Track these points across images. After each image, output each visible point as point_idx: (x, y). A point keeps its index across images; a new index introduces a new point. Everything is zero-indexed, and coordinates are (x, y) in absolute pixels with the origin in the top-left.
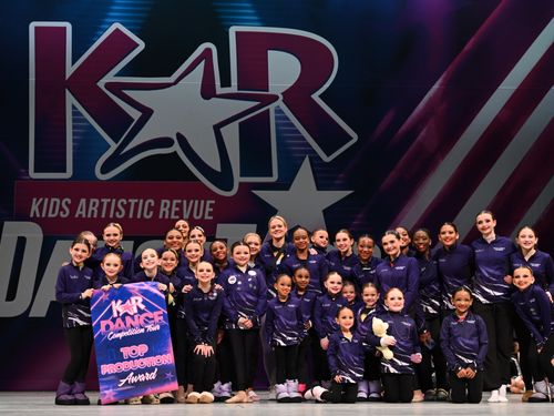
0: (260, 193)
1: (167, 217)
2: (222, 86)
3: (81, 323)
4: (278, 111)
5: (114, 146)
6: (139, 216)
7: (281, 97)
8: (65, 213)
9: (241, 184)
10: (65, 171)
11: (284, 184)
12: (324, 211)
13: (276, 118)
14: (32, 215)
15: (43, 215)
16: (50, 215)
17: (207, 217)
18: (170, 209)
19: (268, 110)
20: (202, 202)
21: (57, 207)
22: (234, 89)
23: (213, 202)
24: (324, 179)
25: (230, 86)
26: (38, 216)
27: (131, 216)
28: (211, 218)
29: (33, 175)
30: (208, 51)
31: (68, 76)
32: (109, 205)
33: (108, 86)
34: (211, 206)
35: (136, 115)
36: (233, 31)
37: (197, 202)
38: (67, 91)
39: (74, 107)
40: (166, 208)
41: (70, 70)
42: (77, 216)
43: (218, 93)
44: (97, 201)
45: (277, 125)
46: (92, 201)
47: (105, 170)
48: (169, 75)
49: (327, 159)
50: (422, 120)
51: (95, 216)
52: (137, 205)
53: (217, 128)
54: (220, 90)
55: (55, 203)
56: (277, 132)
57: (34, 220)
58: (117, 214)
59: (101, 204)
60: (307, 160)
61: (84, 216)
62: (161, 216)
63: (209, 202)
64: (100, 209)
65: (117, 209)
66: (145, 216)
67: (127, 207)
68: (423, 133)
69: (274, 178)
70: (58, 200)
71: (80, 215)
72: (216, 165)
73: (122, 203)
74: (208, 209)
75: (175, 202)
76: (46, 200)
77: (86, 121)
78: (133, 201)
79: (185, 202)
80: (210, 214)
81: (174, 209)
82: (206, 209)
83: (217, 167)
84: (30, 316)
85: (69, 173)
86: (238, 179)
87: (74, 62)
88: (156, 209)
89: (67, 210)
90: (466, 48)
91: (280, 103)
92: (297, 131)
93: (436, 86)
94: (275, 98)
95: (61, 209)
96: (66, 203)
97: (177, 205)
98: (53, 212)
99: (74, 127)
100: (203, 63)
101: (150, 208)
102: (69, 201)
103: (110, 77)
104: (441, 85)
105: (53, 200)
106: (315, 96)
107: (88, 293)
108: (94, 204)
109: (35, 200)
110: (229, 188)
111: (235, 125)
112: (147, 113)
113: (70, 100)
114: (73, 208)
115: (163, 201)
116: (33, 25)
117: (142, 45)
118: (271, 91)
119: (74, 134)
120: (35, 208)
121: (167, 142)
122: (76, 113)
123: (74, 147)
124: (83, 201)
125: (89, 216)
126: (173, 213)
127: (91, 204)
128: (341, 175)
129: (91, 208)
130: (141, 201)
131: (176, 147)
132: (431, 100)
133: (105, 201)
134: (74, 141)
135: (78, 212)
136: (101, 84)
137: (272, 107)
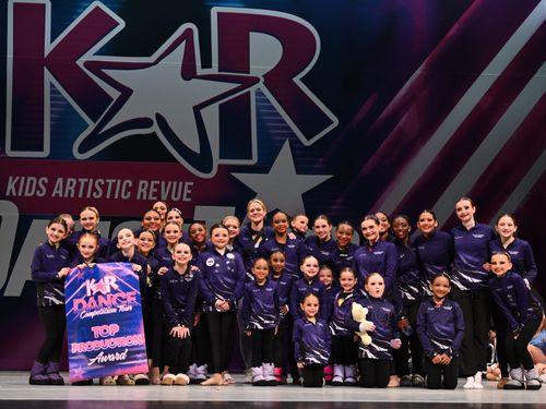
0: (238, 176)
1: (144, 198)
2: (203, 67)
3: (57, 302)
4: (259, 93)
5: (92, 126)
6: (116, 197)
7: (262, 80)
8: (41, 192)
9: (220, 166)
10: (41, 149)
11: (264, 167)
12: (303, 195)
13: (257, 101)
14: (8, 194)
15: (20, 194)
16: (27, 194)
17: (185, 199)
18: (148, 191)
19: (249, 92)
20: (181, 183)
21: (34, 186)
22: (214, 70)
23: (192, 184)
24: (303, 163)
25: (211, 67)
26: (14, 194)
27: (108, 197)
28: (189, 200)
29: (10, 153)
30: (189, 31)
31: (46, 53)
32: (86, 184)
33: (87, 64)
34: (190, 187)
35: (115, 94)
36: (215, 11)
37: (175, 183)
38: (45, 69)
39: (52, 85)
40: (144, 189)
41: (49, 47)
42: (53, 195)
43: (198, 74)
44: (74, 181)
45: (257, 107)
46: (69, 180)
47: (82, 150)
48: (149, 55)
49: (307, 143)
50: (404, 105)
51: (72, 196)
52: (114, 185)
53: (197, 109)
54: (200, 71)
55: (32, 182)
56: (258, 114)
57: (11, 198)
58: (95, 194)
59: (78, 184)
60: (287, 143)
61: (61, 195)
62: (138, 197)
63: (187, 184)
64: (77, 188)
65: (94, 189)
66: (123, 196)
67: (105, 187)
68: (404, 119)
69: (254, 161)
70: (35, 180)
71: (57, 195)
72: (195, 146)
73: (100, 184)
74: (187, 191)
75: (153, 183)
76: (23, 178)
78: (110, 182)
79: (163, 183)
80: (188, 196)
81: (152, 190)
82: (184, 191)
83: (197, 149)
84: (6, 294)
85: (46, 153)
86: (217, 161)
87: (52, 40)
88: (133, 190)
89: (44, 189)
90: (450, 33)
91: (261, 85)
92: (278, 114)
93: (418, 72)
94: (256, 80)
95: (38, 188)
96: (43, 182)
97: (155, 186)
98: (30, 191)
99: (52, 106)
100: (184, 43)
101: (128, 189)
102: (46, 180)
103: (90, 56)
105: (29, 179)
106: (297, 80)
107: (63, 272)
108: (71, 183)
109: (11, 178)
110: (208, 170)
111: (215, 107)
112: (126, 93)
113: (48, 77)
114: (50, 187)
115: (141, 182)
117: (122, 24)
118: (253, 73)
119: (52, 112)
120: (11, 186)
121: (146, 123)
122: (54, 91)
123: (51, 126)
124: (60, 180)
125: (66, 195)
126: (151, 195)
127: (68, 183)
128: (321, 160)
129: (68, 188)
130: (119, 181)
131: (155, 128)
133: (83, 181)
134: (51, 119)
135: (55, 192)
136: (80, 62)
137: (252, 90)
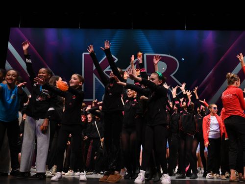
77: (99, 83)
104: (213, 72)
116: (84, 54)
132: (209, 76)
